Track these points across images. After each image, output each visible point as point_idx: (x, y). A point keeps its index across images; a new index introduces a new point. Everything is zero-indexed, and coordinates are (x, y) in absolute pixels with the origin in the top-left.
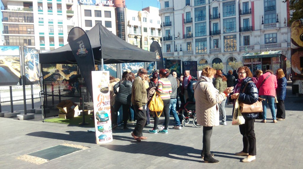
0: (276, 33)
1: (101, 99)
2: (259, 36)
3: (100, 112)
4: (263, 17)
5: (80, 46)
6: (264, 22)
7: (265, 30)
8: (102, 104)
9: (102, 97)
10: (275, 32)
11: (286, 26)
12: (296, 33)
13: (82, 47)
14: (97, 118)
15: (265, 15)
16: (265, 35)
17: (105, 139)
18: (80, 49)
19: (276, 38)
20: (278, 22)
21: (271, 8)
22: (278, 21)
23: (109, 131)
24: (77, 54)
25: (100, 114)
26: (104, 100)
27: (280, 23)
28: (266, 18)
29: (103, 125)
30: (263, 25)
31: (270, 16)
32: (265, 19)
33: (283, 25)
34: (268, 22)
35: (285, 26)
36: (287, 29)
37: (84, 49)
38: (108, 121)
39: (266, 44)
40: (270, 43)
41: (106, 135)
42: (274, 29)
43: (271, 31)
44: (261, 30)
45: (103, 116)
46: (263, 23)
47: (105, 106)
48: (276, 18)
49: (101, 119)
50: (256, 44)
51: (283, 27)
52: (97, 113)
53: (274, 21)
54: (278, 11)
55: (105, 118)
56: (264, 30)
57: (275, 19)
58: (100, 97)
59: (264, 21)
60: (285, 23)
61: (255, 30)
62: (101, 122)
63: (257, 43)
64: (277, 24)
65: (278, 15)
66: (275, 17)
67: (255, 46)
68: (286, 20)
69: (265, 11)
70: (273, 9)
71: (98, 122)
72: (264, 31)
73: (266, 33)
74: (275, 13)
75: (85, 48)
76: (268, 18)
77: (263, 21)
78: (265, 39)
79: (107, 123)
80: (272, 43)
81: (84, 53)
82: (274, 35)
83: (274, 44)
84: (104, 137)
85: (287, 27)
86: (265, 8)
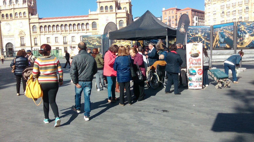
1: (191, 61)
3: (190, 69)
8: (192, 64)
9: (192, 60)
14: (188, 73)
17: (192, 86)
23: (195, 82)
25: (190, 70)
26: (193, 62)
29: (191, 77)
38: (195, 75)
41: (193, 84)
45: (191, 72)
47: (194, 66)
49: (191, 73)
52: (189, 69)
55: (193, 73)
58: (190, 60)
62: (190, 75)
71: (189, 75)
79: (194, 76)
84: (192, 85)
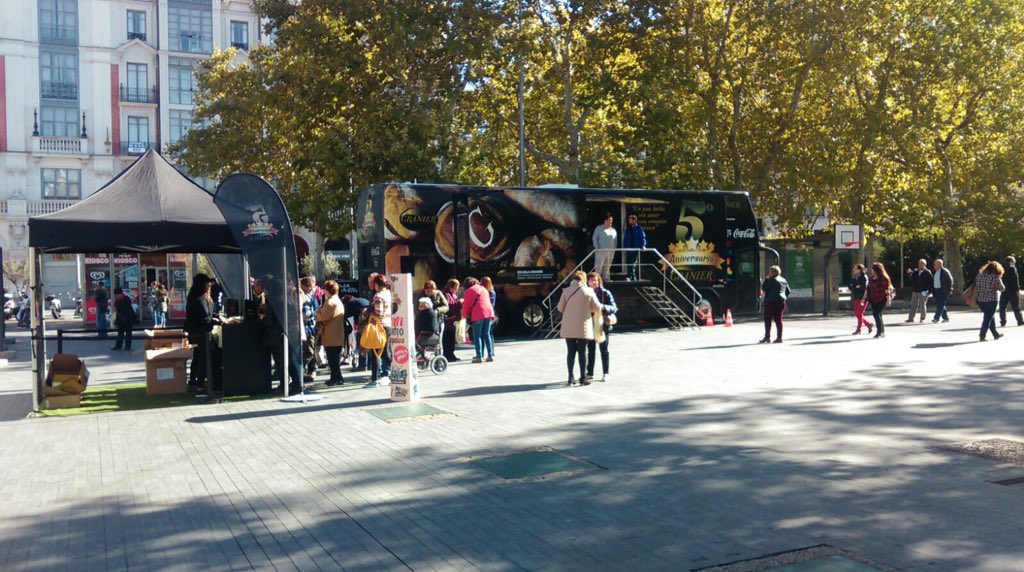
0: (80, 171)
2: (23, 172)
4: (38, 112)
5: (256, 216)
6: (39, 130)
7: (43, 155)
10: (77, 165)
11: (111, 153)
12: (393, 210)
13: (262, 221)
15: (42, 106)
16: (42, 170)
18: (253, 225)
19: (79, 184)
20: (84, 136)
21: (63, 89)
22: (86, 133)
24: (245, 233)
27: (91, 142)
28: (45, 119)
30: (37, 140)
31: (60, 115)
32: (42, 122)
33: (100, 147)
34: (51, 130)
35: (106, 153)
36: (112, 162)
37: (266, 224)
39: (47, 201)
40: (60, 198)
42: (74, 156)
43: (63, 162)
44: (30, 153)
46: (36, 133)
48: (78, 124)
50: (12, 198)
51: (101, 153)
53: (73, 131)
54: (83, 104)
56: (39, 155)
57: (75, 126)
59: (39, 124)
60: (107, 143)
61: (6, 151)
63: (17, 194)
64: (84, 142)
65: (84, 117)
66: (75, 120)
67: (8, 201)
68: (110, 135)
69: (44, 96)
70: (68, 95)
72: (40, 157)
73: (45, 164)
74: (77, 108)
75: (269, 223)
76: (51, 119)
77: (36, 126)
78: (44, 184)
80: (65, 198)
81: (267, 233)
82: (73, 177)
83: (58, 201)
85: (112, 158)
86: (42, 84)
